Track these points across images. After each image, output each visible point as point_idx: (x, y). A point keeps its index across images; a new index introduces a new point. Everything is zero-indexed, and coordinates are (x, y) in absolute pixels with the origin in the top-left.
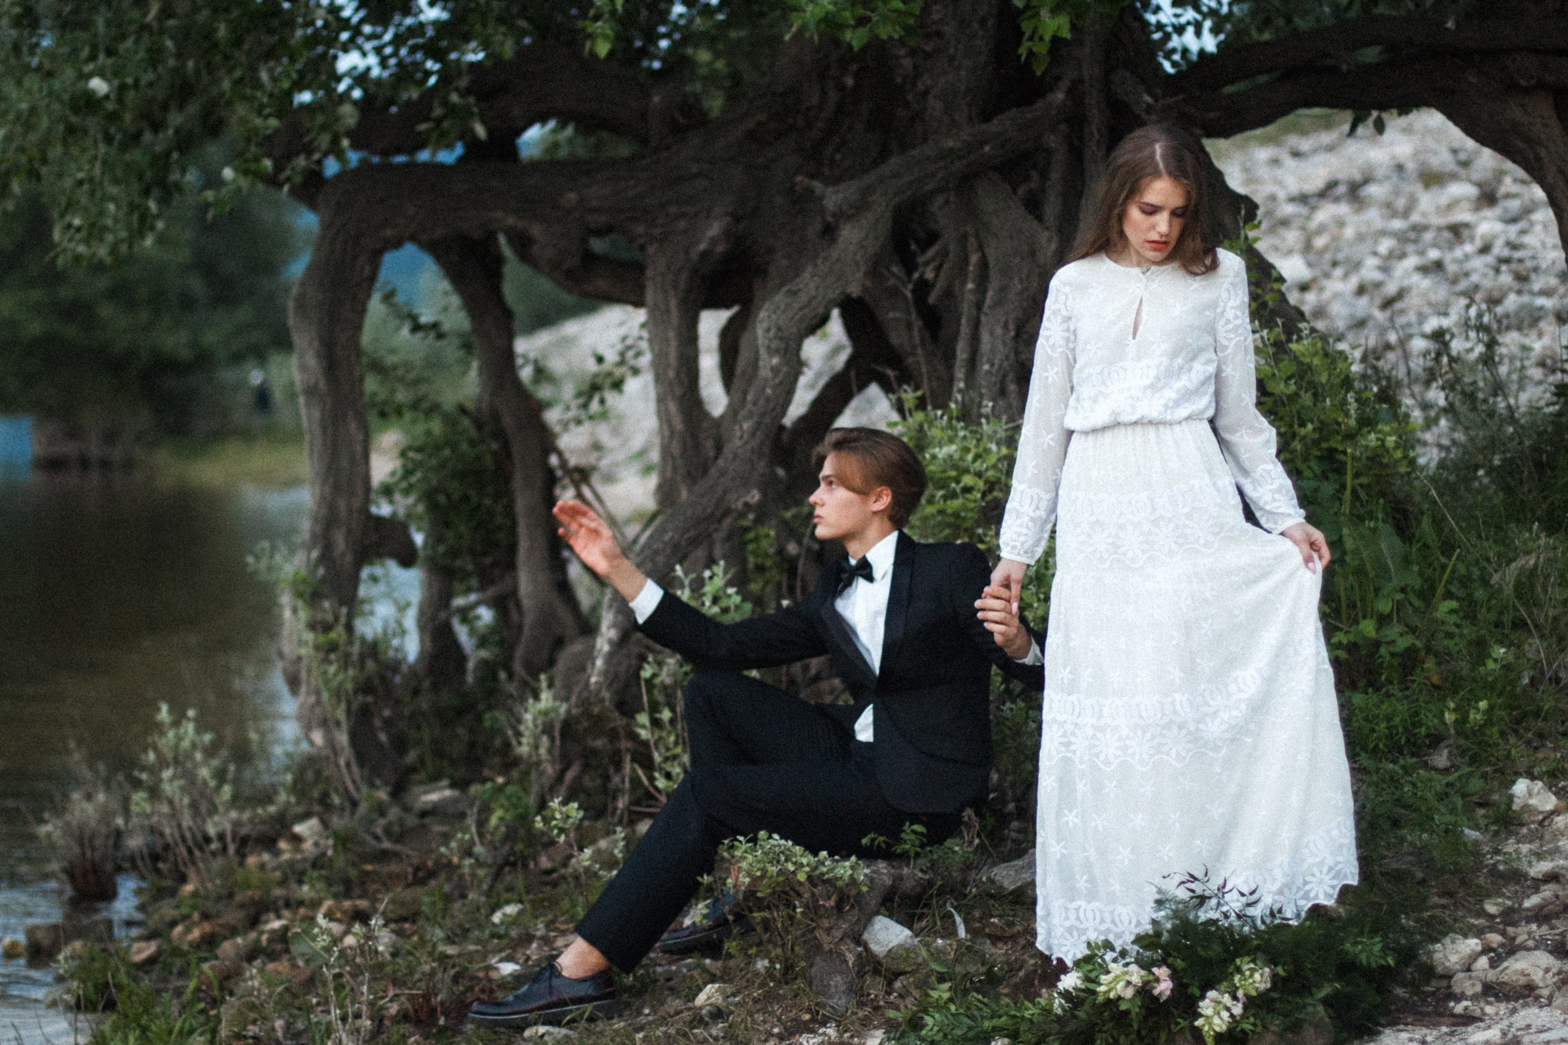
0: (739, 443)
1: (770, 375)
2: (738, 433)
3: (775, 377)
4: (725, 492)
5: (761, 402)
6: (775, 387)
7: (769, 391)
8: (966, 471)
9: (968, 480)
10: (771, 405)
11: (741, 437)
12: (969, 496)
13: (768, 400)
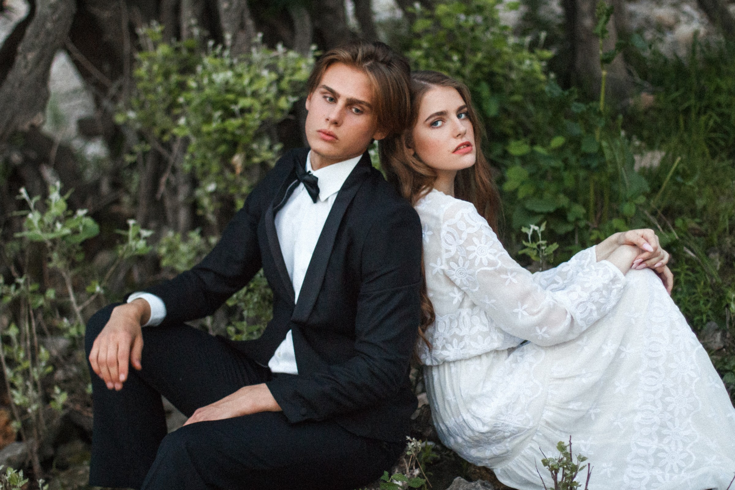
0: (24, 72)
1: (49, 11)
2: (23, 64)
3: (53, 13)
4: (13, 117)
5: (42, 36)
6: (55, 22)
7: (49, 25)
8: (242, 94)
9: (245, 102)
10: (51, 38)
11: (26, 67)
12: (248, 116)
13: (48, 34)
